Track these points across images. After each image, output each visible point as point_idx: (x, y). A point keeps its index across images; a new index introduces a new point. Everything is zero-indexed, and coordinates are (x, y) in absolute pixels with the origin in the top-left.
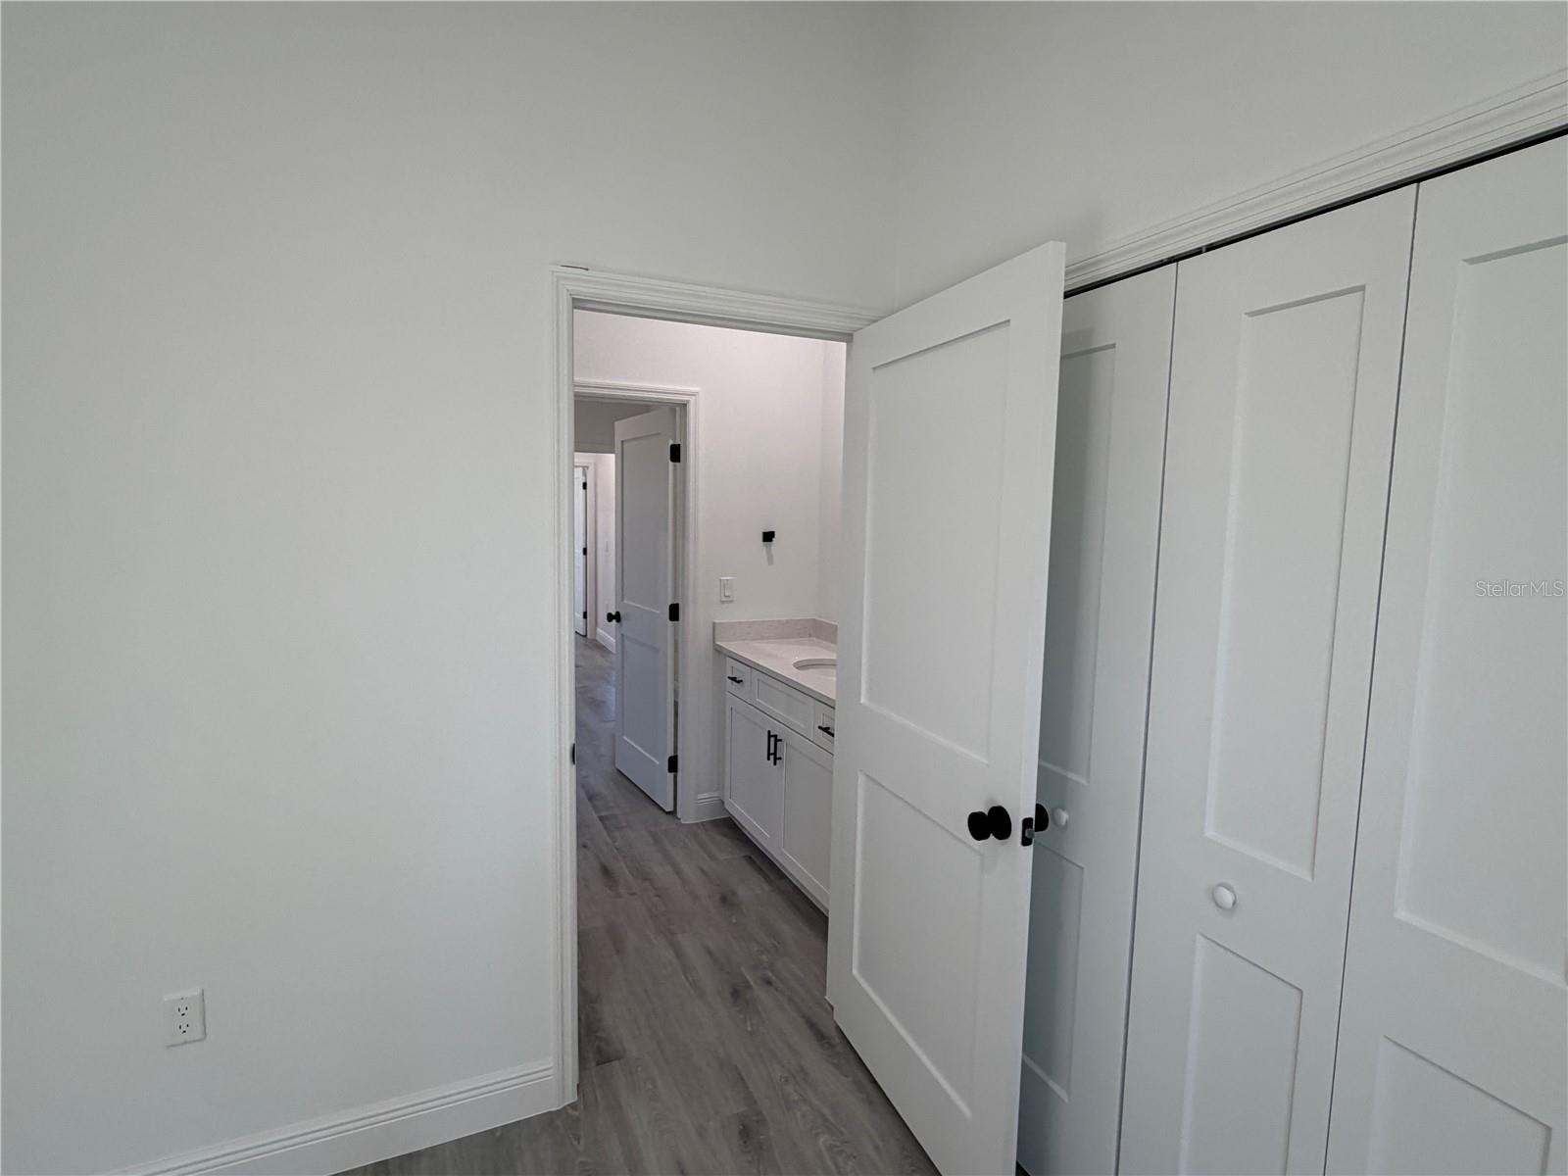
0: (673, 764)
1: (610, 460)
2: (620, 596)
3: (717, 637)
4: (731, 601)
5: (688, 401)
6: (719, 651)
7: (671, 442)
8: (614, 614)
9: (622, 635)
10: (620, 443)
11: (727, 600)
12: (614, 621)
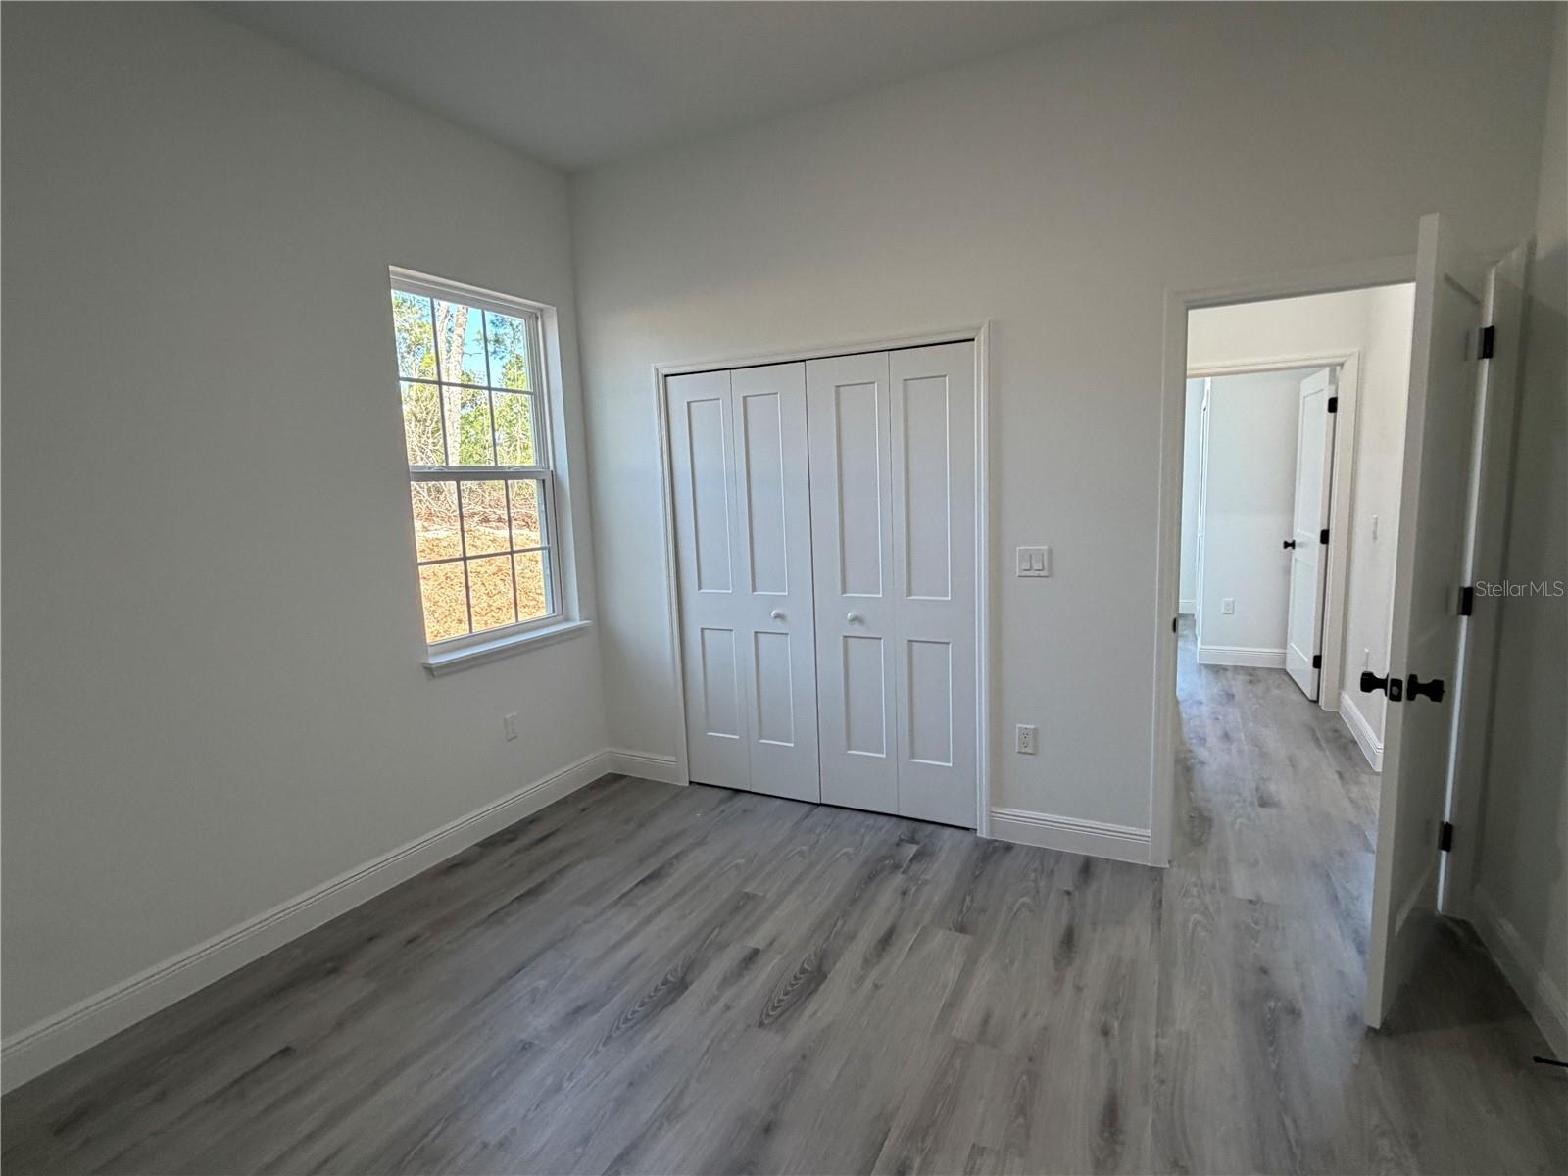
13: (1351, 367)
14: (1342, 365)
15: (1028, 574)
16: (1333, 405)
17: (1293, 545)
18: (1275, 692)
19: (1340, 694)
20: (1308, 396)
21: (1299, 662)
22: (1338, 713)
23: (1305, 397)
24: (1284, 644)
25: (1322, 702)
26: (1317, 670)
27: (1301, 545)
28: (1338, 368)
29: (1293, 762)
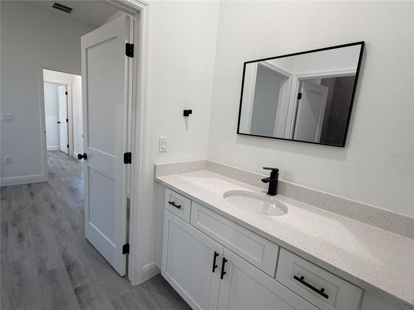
0: (126, 249)
1: (79, 79)
2: (87, 146)
3: (157, 174)
4: (165, 151)
5: (142, 9)
6: (157, 182)
7: (126, 42)
8: (82, 154)
9: (88, 167)
10: (85, 50)
11: (163, 151)
12: (83, 159)
13: (69, 86)
14: (68, 85)
15: (5, 120)
16: (66, 93)
17: (59, 123)
18: (59, 154)
19: (73, 152)
20: (60, 90)
21: (64, 147)
22: (73, 156)
23: (59, 90)
24: (59, 144)
25: (70, 154)
26: (68, 148)
27: (61, 123)
28: (67, 86)
29: (67, 164)
